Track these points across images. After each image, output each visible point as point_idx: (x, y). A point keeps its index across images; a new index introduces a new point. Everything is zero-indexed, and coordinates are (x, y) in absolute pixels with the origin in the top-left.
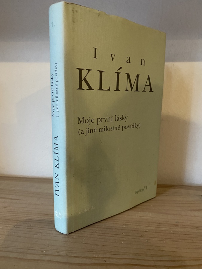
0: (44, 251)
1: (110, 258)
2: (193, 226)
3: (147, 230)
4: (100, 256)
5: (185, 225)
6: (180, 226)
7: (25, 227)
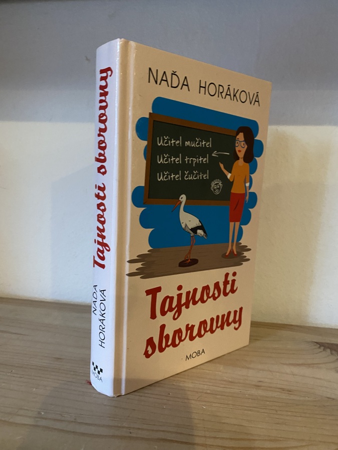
0: (43, 413)
1: (139, 429)
2: (283, 389)
3: (209, 391)
4: (125, 424)
5: (271, 387)
6: (262, 388)
7: (22, 376)
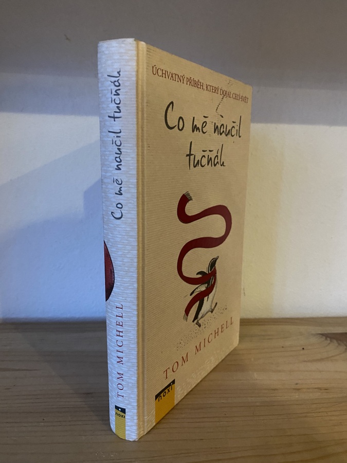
2: (320, 389)
6: (303, 390)
